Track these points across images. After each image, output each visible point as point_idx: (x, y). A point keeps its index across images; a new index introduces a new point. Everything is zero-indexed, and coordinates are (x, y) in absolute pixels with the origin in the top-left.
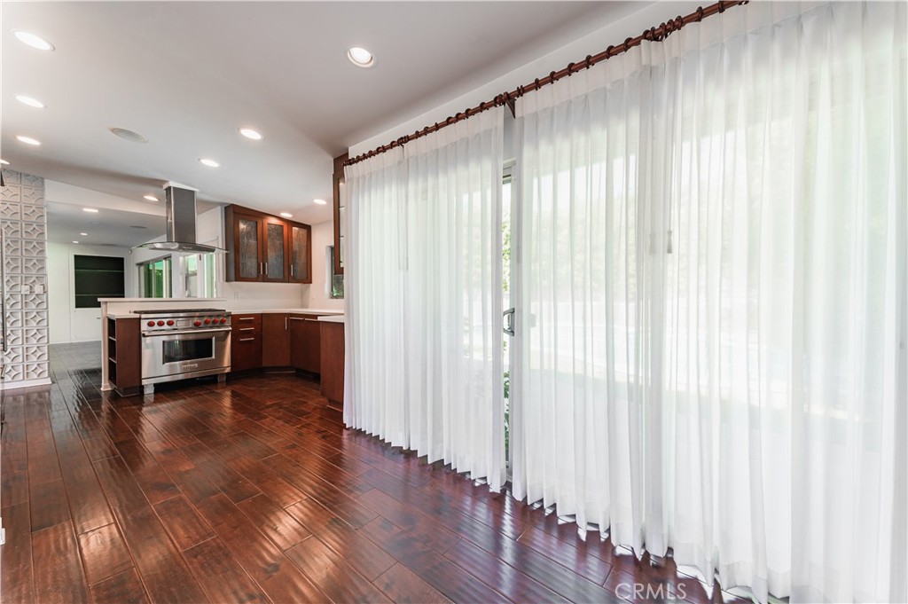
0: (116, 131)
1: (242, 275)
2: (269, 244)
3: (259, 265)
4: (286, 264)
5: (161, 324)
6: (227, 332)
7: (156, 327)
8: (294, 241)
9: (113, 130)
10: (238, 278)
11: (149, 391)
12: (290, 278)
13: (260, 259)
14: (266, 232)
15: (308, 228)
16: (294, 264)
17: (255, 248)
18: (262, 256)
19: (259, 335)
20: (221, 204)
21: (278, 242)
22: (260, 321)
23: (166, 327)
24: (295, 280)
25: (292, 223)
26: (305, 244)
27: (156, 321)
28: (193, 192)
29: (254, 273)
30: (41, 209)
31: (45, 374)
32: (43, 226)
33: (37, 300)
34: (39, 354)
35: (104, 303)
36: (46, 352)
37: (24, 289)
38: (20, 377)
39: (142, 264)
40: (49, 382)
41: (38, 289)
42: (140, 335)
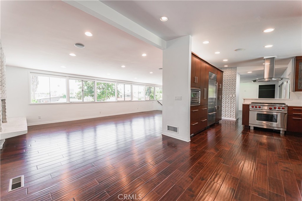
0: (236, 50)
5: (256, 107)
7: (254, 108)
9: (235, 50)
11: (252, 128)
20: (291, 58)
23: (258, 108)
27: (254, 106)
28: (274, 58)
30: (236, 75)
31: (234, 117)
32: (235, 79)
33: (234, 98)
34: (233, 112)
35: (244, 99)
36: (235, 112)
37: (231, 96)
38: (229, 117)
39: (280, 86)
40: (235, 119)
41: (234, 96)
42: (249, 110)
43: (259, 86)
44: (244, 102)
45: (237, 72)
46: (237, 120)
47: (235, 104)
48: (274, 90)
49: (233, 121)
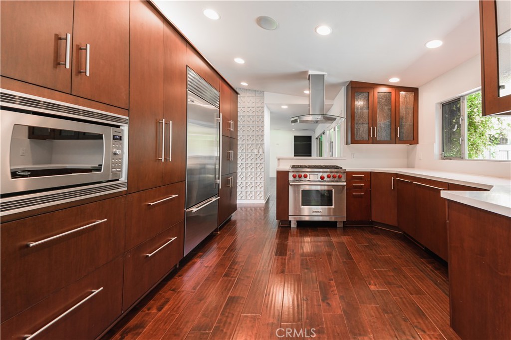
0: (259, 21)
1: (356, 139)
2: (378, 111)
3: (369, 129)
4: (393, 126)
6: (343, 186)
8: (401, 105)
10: (354, 141)
11: (294, 225)
12: (397, 139)
13: (371, 124)
14: (376, 100)
15: (415, 91)
16: (401, 126)
17: (367, 116)
18: (373, 122)
19: (368, 191)
20: (343, 83)
21: (386, 108)
22: (369, 179)
24: (401, 141)
25: (399, 88)
26: (412, 107)
28: (323, 76)
29: (366, 137)
30: (263, 108)
31: (263, 198)
32: (263, 117)
33: (260, 156)
34: (260, 186)
35: (279, 159)
36: (263, 185)
37: (256, 151)
38: (253, 198)
39: (317, 139)
40: (264, 202)
41: (261, 152)
42: (288, 184)
43: (295, 136)
44: (279, 165)
45: (265, 102)
46: (267, 202)
47: (263, 170)
48: (311, 144)
49: (261, 206)
